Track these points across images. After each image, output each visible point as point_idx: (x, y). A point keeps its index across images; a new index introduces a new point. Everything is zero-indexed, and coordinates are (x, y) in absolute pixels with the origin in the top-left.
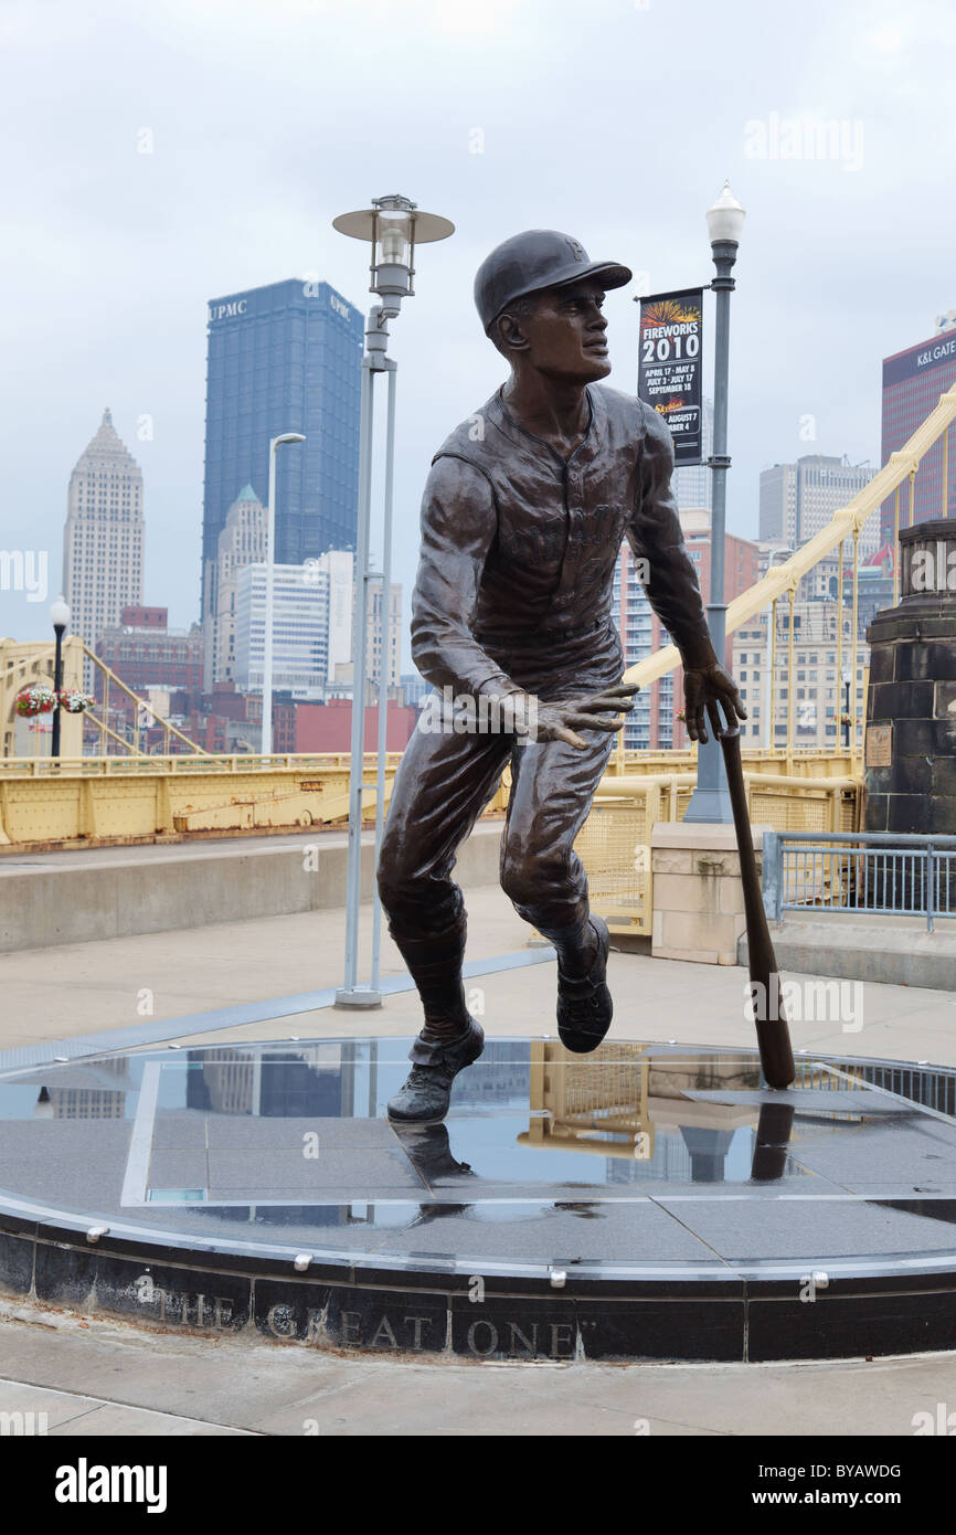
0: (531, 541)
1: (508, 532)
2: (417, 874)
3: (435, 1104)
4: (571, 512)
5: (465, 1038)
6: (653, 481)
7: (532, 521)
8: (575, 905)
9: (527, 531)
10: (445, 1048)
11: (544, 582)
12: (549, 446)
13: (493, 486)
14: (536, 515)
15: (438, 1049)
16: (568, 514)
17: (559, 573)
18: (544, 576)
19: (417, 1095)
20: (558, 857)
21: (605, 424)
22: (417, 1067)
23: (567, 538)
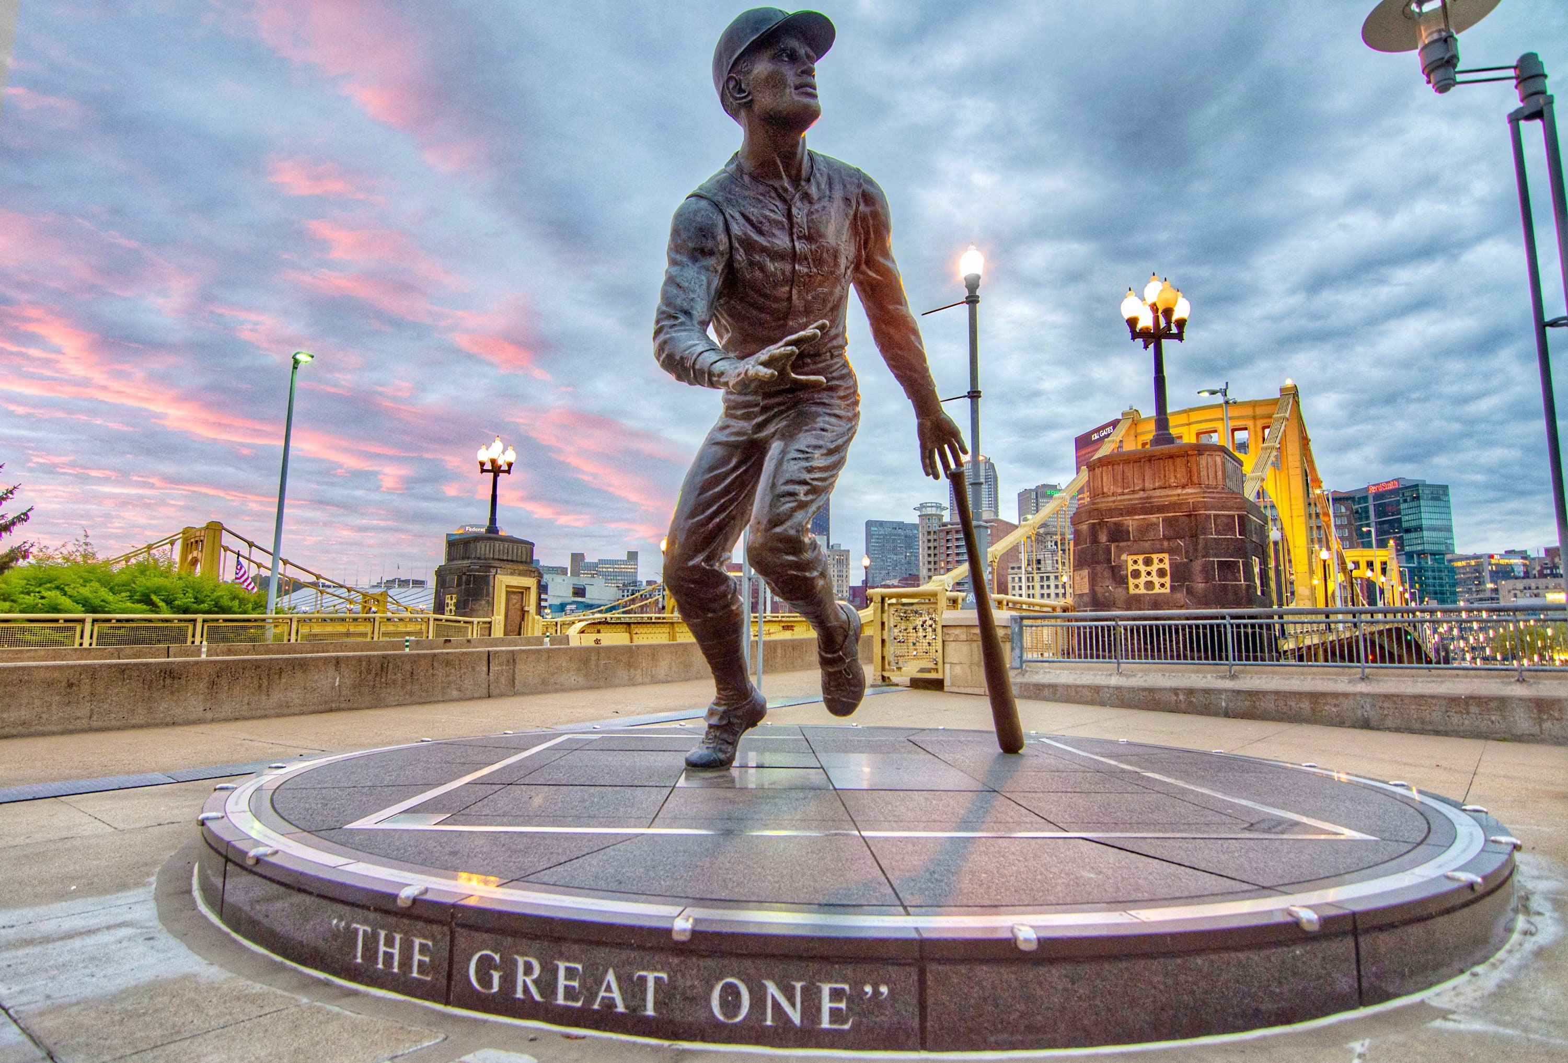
0: (762, 268)
1: (741, 256)
2: (691, 563)
3: (722, 756)
4: (796, 244)
5: (747, 704)
6: (872, 235)
7: (764, 250)
8: (813, 578)
9: (758, 257)
10: (729, 711)
11: (775, 306)
12: (776, 190)
13: (725, 218)
14: (765, 244)
15: (724, 712)
16: (794, 246)
17: (790, 298)
18: (777, 300)
19: (708, 748)
20: (792, 532)
21: (825, 178)
22: (711, 726)
23: (794, 267)
